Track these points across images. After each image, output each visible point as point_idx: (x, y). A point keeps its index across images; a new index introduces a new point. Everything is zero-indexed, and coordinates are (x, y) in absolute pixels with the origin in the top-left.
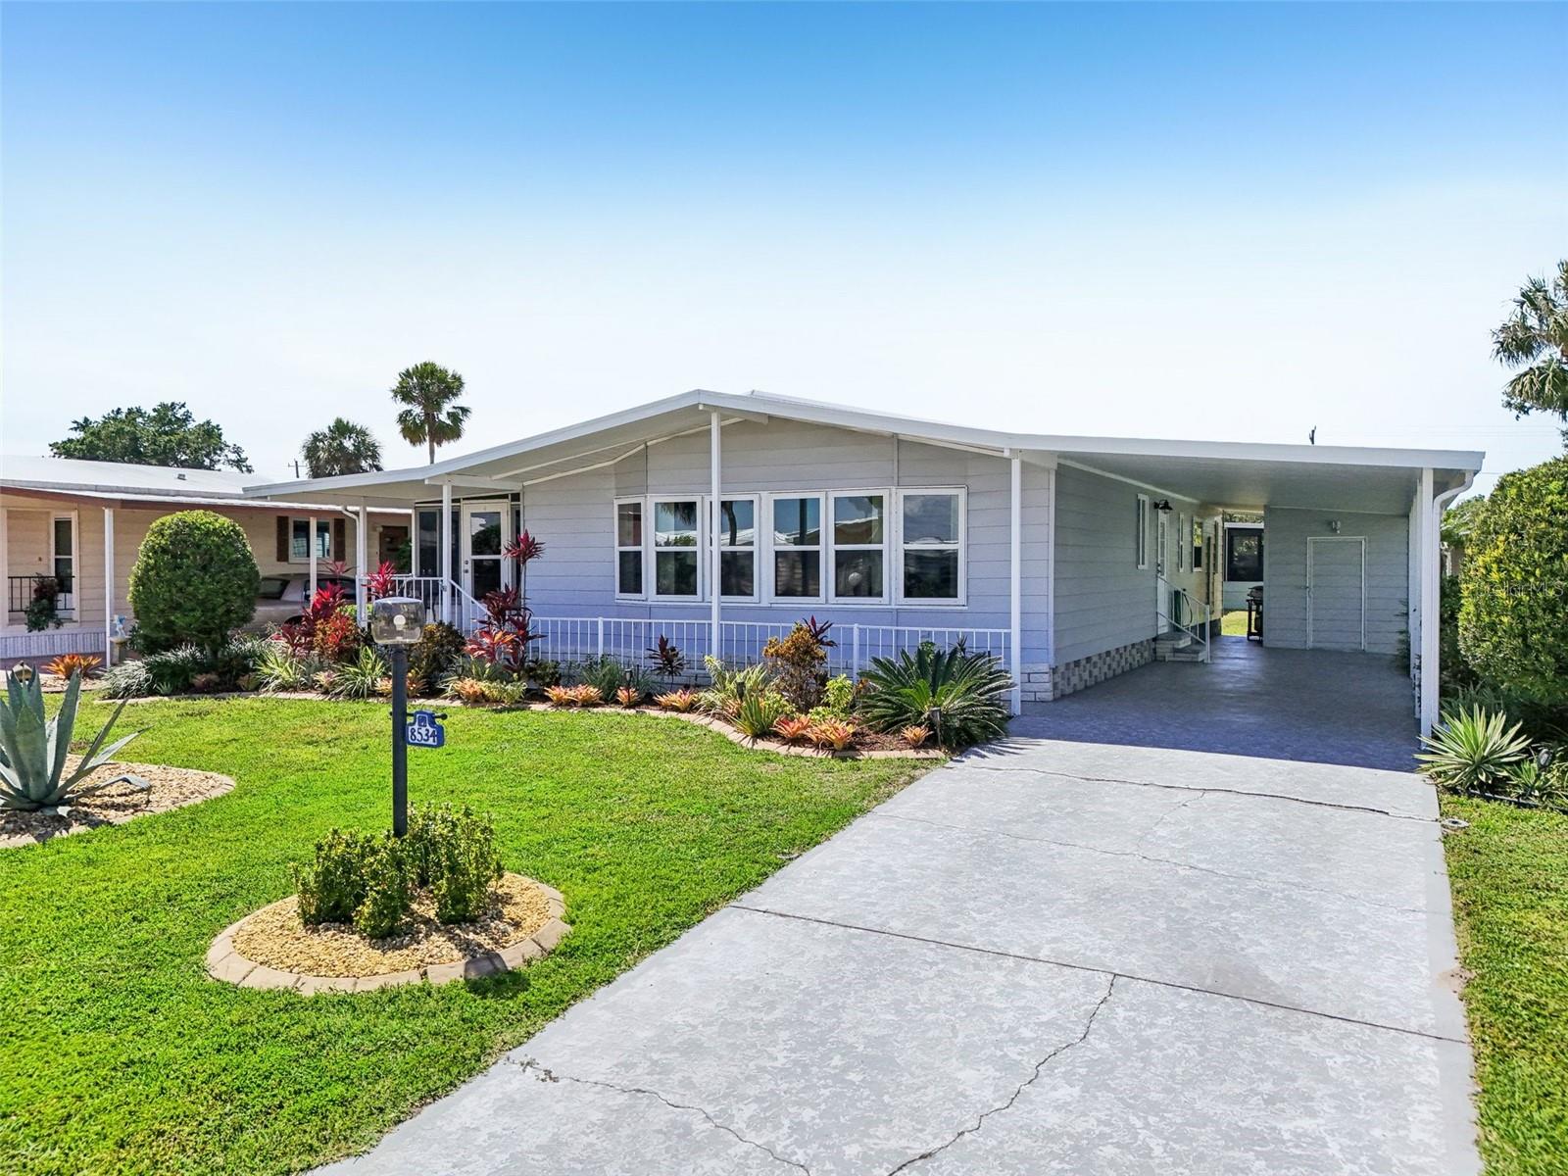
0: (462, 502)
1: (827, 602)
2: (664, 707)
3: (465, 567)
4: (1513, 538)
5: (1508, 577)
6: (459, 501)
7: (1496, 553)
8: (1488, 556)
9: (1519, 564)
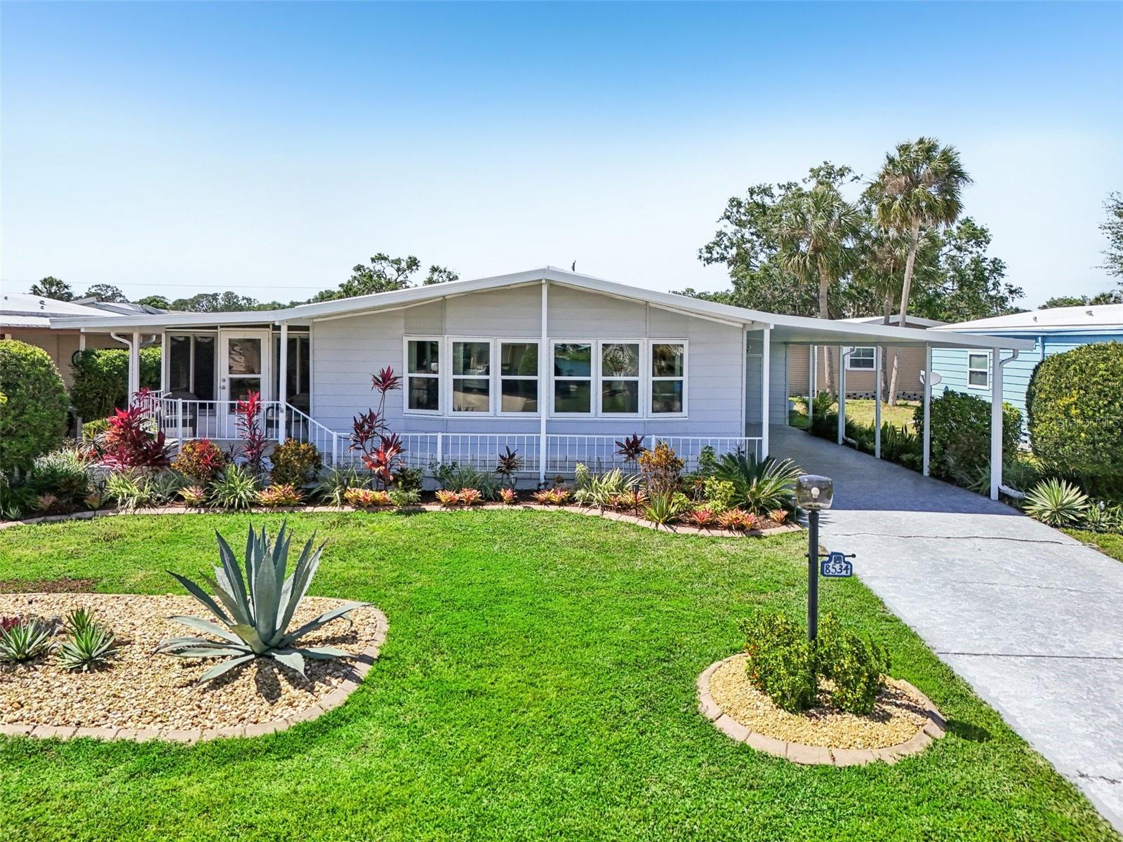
0: (219, 329)
1: (596, 416)
2: (542, 503)
3: (223, 384)
4: (1082, 392)
5: (1082, 413)
6: (216, 328)
7: (1072, 400)
8: (1066, 401)
9: (1088, 406)
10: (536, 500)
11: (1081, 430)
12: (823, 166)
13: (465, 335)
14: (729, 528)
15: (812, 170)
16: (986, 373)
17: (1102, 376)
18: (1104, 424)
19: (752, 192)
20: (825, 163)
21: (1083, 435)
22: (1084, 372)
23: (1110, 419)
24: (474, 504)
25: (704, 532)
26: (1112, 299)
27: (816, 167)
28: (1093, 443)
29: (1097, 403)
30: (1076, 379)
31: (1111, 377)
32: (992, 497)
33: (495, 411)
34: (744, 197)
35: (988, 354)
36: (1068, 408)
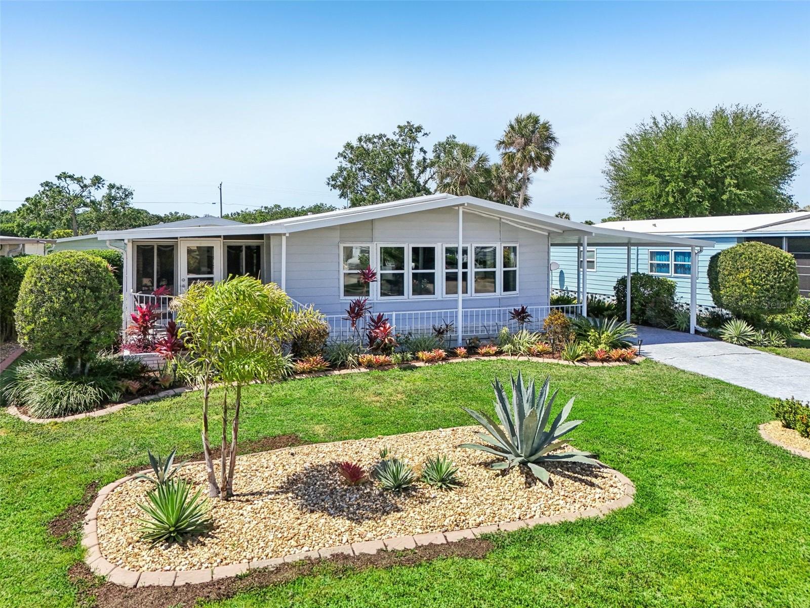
0: (179, 239)
2: (484, 355)
3: (183, 283)
4: (751, 270)
5: (753, 282)
6: (176, 238)
7: (746, 274)
8: (743, 275)
9: (756, 278)
10: (478, 354)
11: (752, 291)
12: (406, 124)
13: (393, 242)
14: (618, 360)
15: (399, 127)
16: (593, 262)
17: (761, 261)
18: (765, 287)
19: (360, 140)
20: (408, 122)
21: (754, 294)
22: (751, 259)
23: (768, 284)
24: (444, 359)
25: (605, 364)
26: (564, 216)
27: (402, 125)
28: (759, 298)
29: (761, 276)
30: (747, 263)
31: (765, 261)
32: (691, 332)
33: (408, 295)
34: (355, 143)
35: (595, 250)
36: (744, 278)
